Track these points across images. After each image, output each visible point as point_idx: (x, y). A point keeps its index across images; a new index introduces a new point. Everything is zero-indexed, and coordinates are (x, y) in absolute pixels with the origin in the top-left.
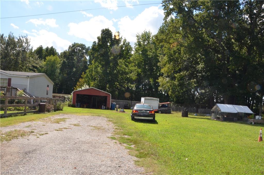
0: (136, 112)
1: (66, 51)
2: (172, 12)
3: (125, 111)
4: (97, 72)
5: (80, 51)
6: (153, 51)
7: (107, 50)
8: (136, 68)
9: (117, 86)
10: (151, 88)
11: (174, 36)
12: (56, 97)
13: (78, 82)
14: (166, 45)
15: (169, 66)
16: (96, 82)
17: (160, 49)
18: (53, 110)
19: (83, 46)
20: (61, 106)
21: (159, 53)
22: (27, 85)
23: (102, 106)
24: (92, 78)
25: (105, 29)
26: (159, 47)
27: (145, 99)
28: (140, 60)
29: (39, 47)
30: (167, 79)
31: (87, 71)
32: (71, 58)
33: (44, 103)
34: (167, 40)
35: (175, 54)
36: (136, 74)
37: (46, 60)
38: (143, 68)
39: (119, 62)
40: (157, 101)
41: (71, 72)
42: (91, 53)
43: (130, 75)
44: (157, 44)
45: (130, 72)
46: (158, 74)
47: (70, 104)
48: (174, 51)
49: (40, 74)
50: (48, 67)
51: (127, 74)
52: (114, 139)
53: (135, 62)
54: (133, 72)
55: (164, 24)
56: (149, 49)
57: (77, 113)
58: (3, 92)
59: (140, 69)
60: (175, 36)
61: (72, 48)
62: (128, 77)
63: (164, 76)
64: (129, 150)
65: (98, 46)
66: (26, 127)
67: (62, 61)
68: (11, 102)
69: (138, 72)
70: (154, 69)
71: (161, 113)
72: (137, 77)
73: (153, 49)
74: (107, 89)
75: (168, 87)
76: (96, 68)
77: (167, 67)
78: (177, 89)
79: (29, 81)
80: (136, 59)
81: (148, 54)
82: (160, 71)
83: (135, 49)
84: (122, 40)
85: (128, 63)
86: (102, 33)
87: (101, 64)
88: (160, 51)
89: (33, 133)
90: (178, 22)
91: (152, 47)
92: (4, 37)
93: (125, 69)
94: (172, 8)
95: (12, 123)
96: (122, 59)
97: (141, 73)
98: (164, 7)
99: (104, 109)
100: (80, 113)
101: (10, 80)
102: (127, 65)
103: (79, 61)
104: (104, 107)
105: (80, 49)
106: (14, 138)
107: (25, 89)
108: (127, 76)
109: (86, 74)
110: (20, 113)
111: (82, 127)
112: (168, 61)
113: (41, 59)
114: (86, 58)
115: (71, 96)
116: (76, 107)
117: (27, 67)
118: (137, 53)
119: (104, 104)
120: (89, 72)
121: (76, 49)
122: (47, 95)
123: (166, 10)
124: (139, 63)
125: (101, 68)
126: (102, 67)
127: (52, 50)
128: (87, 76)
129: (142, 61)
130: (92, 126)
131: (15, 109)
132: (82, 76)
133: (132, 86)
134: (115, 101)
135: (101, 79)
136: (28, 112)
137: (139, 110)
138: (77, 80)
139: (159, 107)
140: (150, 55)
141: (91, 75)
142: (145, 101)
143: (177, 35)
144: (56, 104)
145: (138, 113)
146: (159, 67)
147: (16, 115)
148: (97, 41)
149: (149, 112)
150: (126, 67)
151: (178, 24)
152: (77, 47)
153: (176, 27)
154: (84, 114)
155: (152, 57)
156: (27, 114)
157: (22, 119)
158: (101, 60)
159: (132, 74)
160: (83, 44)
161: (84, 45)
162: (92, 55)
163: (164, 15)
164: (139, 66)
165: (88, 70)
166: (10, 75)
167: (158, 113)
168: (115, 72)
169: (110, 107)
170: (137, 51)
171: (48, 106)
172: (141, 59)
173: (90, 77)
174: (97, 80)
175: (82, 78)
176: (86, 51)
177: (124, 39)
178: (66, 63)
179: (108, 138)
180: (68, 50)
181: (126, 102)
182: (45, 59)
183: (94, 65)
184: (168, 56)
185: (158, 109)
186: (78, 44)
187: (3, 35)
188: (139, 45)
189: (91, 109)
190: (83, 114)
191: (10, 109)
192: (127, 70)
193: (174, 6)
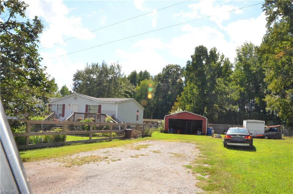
0: (228, 137)
1: (160, 73)
2: (277, 15)
3: (221, 137)
4: (193, 94)
5: (175, 73)
6: (257, 65)
7: (202, 69)
8: (238, 86)
9: (217, 109)
10: (258, 109)
11: (279, 45)
12: (148, 122)
13: (173, 106)
14: (271, 56)
15: (276, 80)
16: (192, 105)
17: (265, 61)
18: (140, 136)
19: (177, 67)
20: (150, 131)
21: (264, 67)
22: (116, 111)
23: (197, 131)
24: (188, 100)
25: (198, 46)
26: (264, 60)
27: (247, 122)
28: (242, 77)
29: (133, 72)
30: (276, 97)
31: (182, 93)
32: (166, 80)
33: (130, 129)
34: (271, 51)
35: (284, 66)
36: (238, 93)
37: (141, 84)
38: (247, 86)
39: (218, 81)
40: (262, 124)
41: (166, 96)
42: (186, 73)
43: (230, 95)
44: (259, 56)
45: (230, 91)
46: (265, 92)
47: (163, 129)
48: (283, 63)
49: (129, 100)
50: (143, 92)
51: (228, 94)
52: (189, 168)
53: (237, 80)
54: (234, 91)
55: (269, 32)
56: (252, 63)
57: (165, 139)
58: (93, 119)
59: (243, 88)
60: (282, 44)
61: (166, 69)
62: (228, 98)
63: (272, 93)
64: (198, 181)
65: (192, 65)
66: (104, 153)
67: (157, 85)
68: (100, 128)
69: (240, 91)
70: (260, 86)
71: (268, 139)
72: (239, 97)
73: (256, 63)
74: (205, 112)
75: (277, 106)
76: (191, 89)
77: (274, 83)
78: (290, 108)
79: (117, 107)
80: (237, 76)
81: (251, 69)
82: (266, 88)
83: (236, 65)
84: (219, 56)
85: (228, 81)
86: (196, 51)
87: (197, 85)
88: (265, 64)
89: (107, 159)
90: (284, 26)
91: (255, 61)
92: (98, 65)
93: (224, 88)
94: (276, 10)
95: (92, 149)
96: (220, 78)
97: (244, 92)
98: (266, 11)
99: (200, 134)
100: (168, 139)
101: (100, 107)
102: (227, 84)
103: (174, 83)
104: (199, 132)
105: (175, 70)
106: (85, 163)
107: (114, 115)
108: (228, 96)
109: (181, 97)
110: (105, 139)
111: (160, 154)
112: (275, 75)
113: (132, 83)
114: (181, 79)
115: (163, 121)
116: (169, 133)
117: (119, 93)
118: (238, 70)
119: (200, 129)
120: (185, 95)
121: (171, 71)
122: (137, 120)
123: (268, 15)
124: (241, 81)
125: (197, 90)
126: (199, 88)
127: (145, 74)
128: (183, 98)
129: (244, 78)
130: (172, 153)
131: (103, 136)
132: (177, 99)
133: (234, 107)
134: (213, 125)
135: (197, 102)
136: (113, 139)
137: (233, 135)
138: (173, 104)
139: (266, 132)
140: (254, 70)
141: (187, 98)
142: (247, 124)
143: (284, 42)
144: (144, 130)
145: (231, 138)
146: (266, 84)
147: (101, 141)
148: (191, 60)
149: (244, 137)
150: (226, 86)
151: (284, 29)
152: (171, 69)
153: (281, 33)
154: (172, 140)
155: (256, 72)
156: (112, 140)
157: (104, 145)
158: (196, 80)
159: (233, 93)
160: (177, 65)
161: (179, 66)
162: (187, 76)
163: (266, 21)
164: (242, 84)
165: (184, 92)
166: (101, 101)
167: (264, 138)
168: (214, 92)
169: (206, 133)
170: (238, 67)
171: (134, 132)
172: (243, 75)
173: (185, 100)
174: (194, 102)
175: (177, 101)
176: (181, 72)
177: (221, 55)
178: (161, 86)
179: (183, 167)
180: (162, 72)
181: (226, 126)
182: (139, 83)
183: (190, 86)
184: (274, 69)
185: (264, 133)
186: (172, 65)
187: (97, 64)
188: (240, 59)
189: (184, 135)
190: (170, 141)
191: (98, 135)
192: (227, 90)
193: (278, 7)
